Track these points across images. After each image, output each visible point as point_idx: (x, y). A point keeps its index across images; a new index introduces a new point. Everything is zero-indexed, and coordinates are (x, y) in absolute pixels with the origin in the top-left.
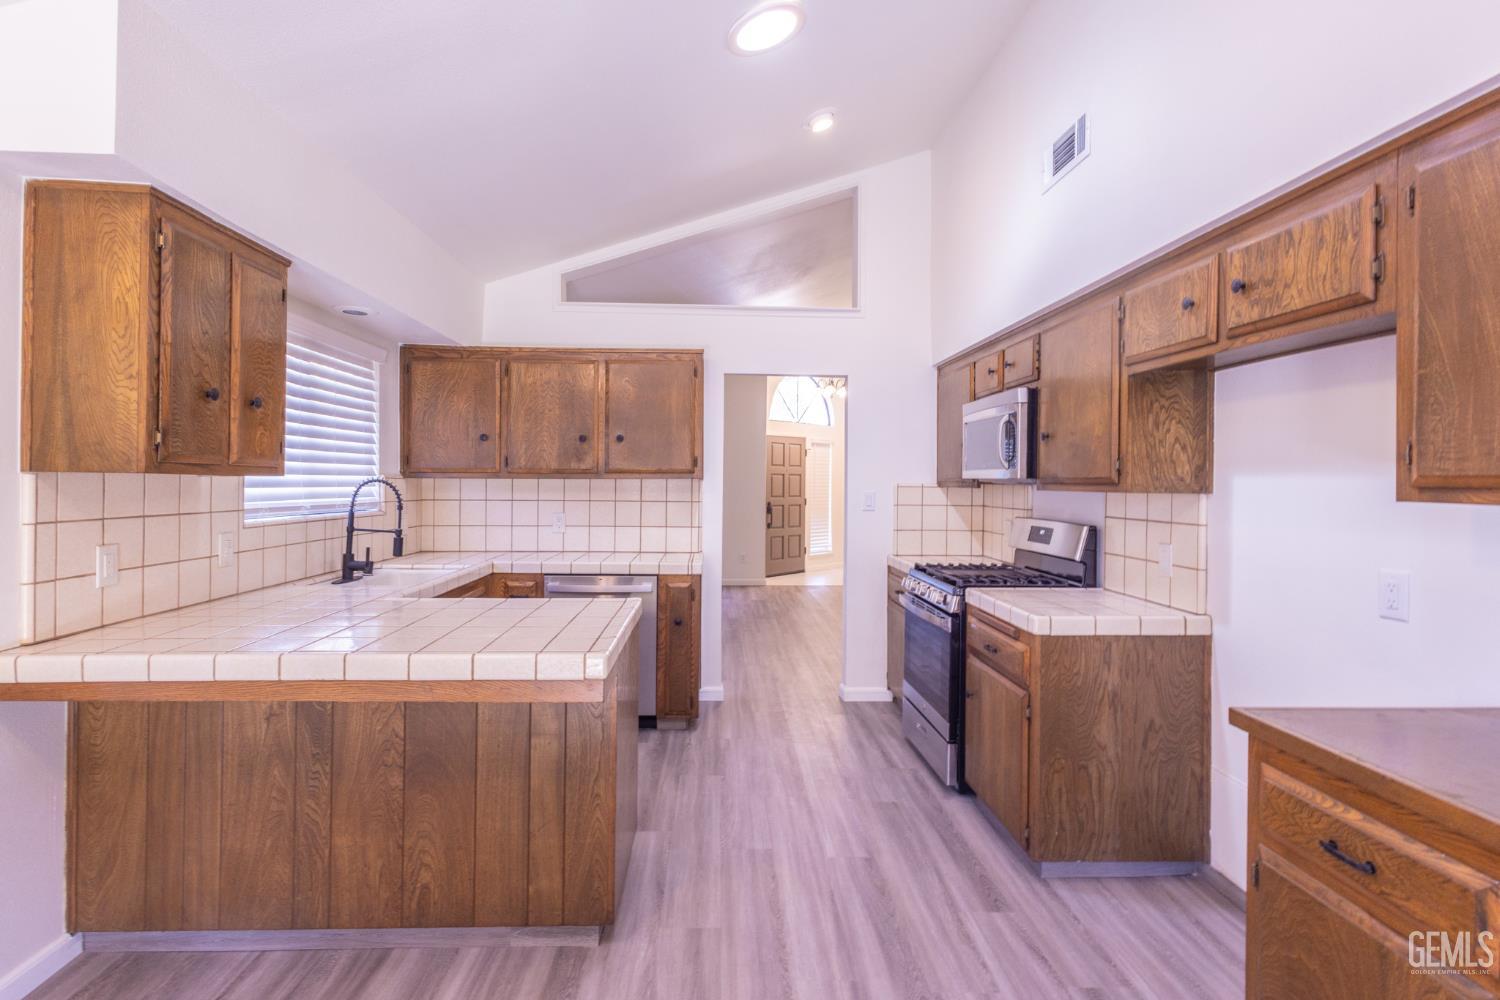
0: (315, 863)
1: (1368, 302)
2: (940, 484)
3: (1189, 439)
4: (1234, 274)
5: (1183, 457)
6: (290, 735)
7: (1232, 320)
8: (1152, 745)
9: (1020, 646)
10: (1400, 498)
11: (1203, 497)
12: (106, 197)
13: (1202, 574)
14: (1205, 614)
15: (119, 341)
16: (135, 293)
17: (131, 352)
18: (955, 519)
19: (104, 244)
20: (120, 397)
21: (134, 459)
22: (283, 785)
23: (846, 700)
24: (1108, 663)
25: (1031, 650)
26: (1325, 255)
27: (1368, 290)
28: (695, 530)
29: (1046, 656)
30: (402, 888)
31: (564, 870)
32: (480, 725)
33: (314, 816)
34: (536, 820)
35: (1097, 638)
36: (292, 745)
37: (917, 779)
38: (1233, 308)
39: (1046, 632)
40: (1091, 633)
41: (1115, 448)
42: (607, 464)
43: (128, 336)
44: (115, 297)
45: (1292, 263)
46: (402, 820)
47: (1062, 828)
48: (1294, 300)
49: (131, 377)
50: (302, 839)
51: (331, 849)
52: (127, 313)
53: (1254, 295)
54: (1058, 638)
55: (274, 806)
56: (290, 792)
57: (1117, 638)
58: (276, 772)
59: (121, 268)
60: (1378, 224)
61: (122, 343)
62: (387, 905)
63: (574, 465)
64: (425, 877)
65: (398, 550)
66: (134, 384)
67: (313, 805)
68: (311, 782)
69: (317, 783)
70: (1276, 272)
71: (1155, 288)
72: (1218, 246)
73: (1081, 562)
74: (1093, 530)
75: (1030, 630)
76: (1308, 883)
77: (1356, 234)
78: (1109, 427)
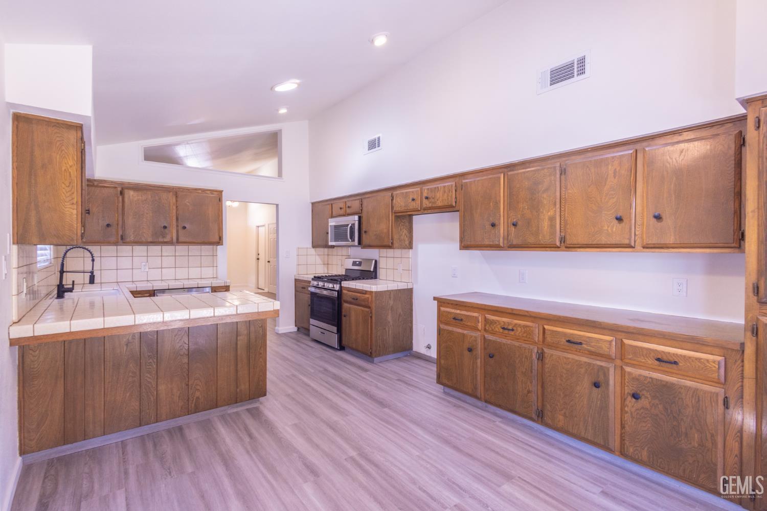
0: (150, 398)
1: (454, 207)
2: (314, 247)
3: (407, 234)
4: (425, 195)
5: (407, 239)
6: (137, 349)
7: (424, 206)
8: (400, 320)
9: (367, 296)
11: (410, 250)
12: (58, 125)
13: (410, 271)
14: (411, 282)
15: (66, 188)
16: (74, 168)
17: (73, 193)
18: (318, 260)
19: (57, 145)
20: (67, 212)
21: (75, 238)
22: (135, 370)
23: (280, 332)
24: (390, 298)
25: (372, 297)
26: (446, 195)
27: (454, 204)
28: (215, 268)
29: (376, 297)
30: (188, 400)
31: (249, 381)
32: (218, 335)
33: (149, 380)
34: (239, 365)
35: (387, 291)
36: (139, 354)
37: (323, 349)
38: (425, 203)
39: (375, 291)
40: (386, 290)
41: (390, 236)
42: (177, 239)
43: (71, 186)
44: (63, 169)
45: (438, 195)
46: (188, 375)
47: (380, 347)
48: (439, 203)
49: (73, 204)
50: (144, 390)
51: (157, 391)
52: (70, 177)
53: (430, 200)
54: (379, 292)
55: (130, 379)
56: (138, 373)
57: (392, 290)
58: (131, 365)
59: (67, 157)
60: (456, 191)
61: (68, 189)
62: (182, 408)
63: (161, 240)
64: (198, 394)
65: (92, 280)
66: (75, 207)
67: (149, 375)
68: (148, 367)
69: (150, 367)
70: (435, 196)
71: (403, 193)
72: (421, 186)
73: (373, 272)
74: (376, 261)
75: (371, 290)
76: (450, 328)
77: (452, 192)
78: (389, 230)
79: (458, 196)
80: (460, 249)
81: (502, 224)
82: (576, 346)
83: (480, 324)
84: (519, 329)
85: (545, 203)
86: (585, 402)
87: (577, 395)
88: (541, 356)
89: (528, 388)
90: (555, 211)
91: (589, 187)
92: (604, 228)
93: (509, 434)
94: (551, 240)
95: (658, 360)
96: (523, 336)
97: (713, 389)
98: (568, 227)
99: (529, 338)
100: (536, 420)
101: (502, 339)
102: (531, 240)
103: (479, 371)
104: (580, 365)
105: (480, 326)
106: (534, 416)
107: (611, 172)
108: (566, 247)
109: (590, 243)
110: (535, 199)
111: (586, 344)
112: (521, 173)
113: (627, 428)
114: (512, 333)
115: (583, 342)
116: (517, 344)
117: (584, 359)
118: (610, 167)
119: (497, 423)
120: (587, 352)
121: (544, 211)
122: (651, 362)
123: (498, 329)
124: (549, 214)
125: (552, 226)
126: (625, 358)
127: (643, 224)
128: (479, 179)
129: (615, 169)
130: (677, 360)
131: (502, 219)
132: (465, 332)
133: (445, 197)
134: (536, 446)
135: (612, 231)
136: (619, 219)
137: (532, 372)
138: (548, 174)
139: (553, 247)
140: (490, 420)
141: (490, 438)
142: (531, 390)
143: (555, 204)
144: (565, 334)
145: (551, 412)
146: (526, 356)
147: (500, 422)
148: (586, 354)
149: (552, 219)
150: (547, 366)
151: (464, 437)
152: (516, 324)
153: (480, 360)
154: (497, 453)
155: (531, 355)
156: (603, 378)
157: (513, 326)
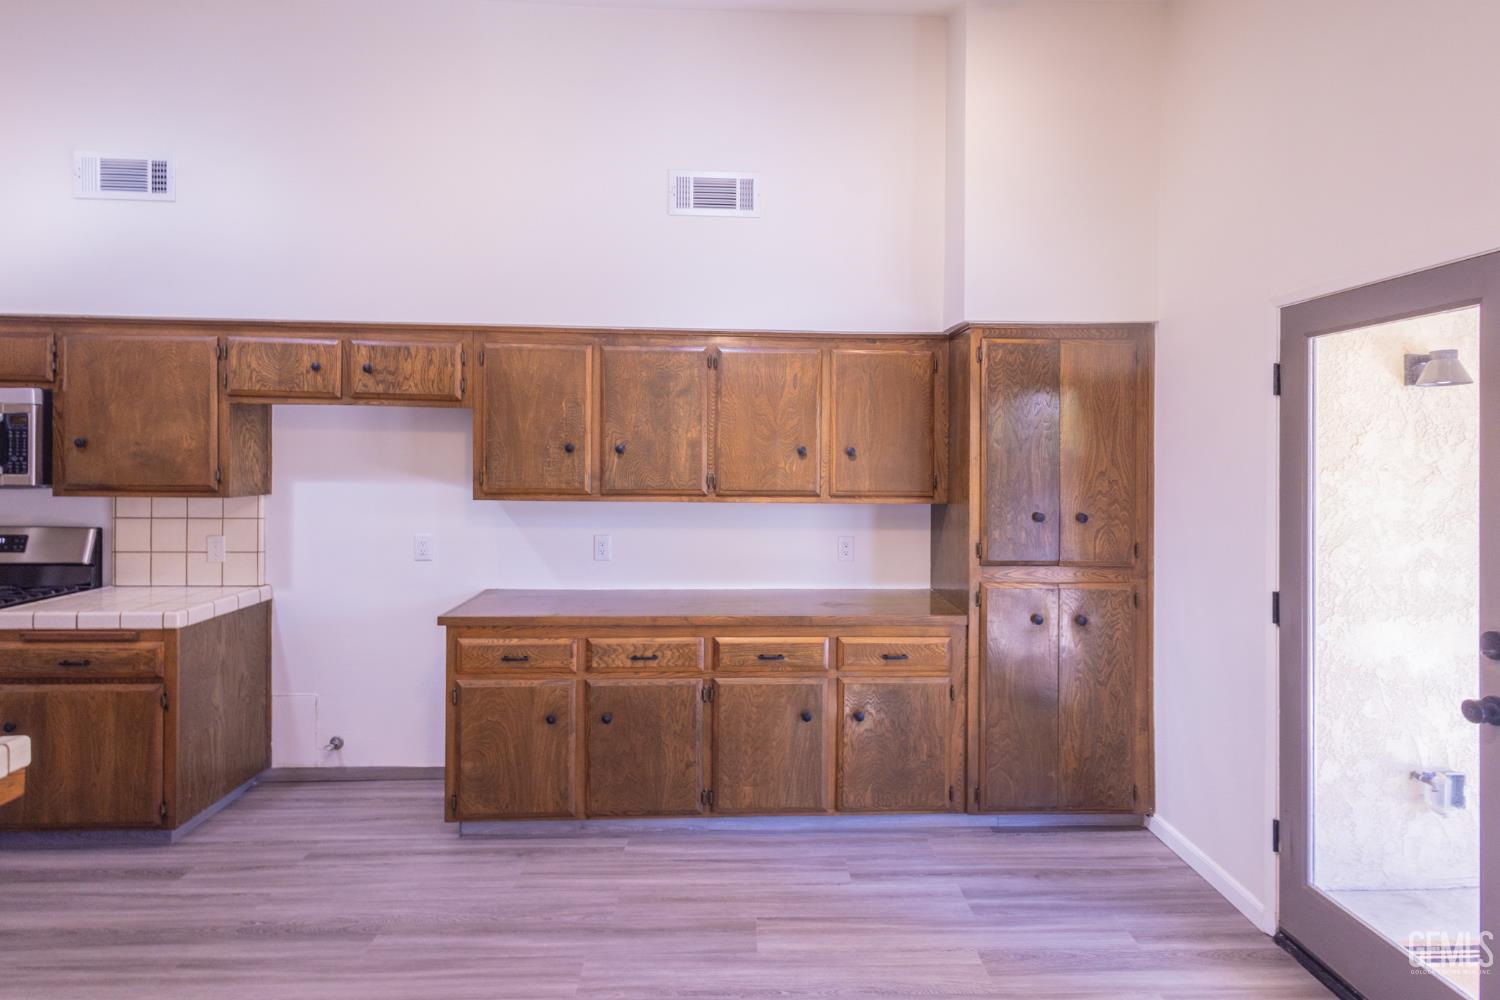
1: (457, 398)
3: (260, 454)
4: (360, 360)
5: (258, 468)
7: (358, 389)
8: (242, 695)
10: (475, 499)
11: (262, 498)
13: (262, 555)
14: (265, 585)
24: (219, 638)
25: (167, 644)
26: (433, 369)
27: (458, 394)
29: (183, 645)
35: (214, 619)
38: (360, 380)
39: (183, 625)
40: (211, 617)
41: (215, 462)
45: (410, 366)
48: (411, 387)
53: (380, 377)
54: (192, 625)
60: (463, 364)
70: (397, 368)
71: (272, 346)
72: (345, 335)
73: (91, 565)
74: (99, 532)
75: (168, 625)
76: (491, 683)
77: (453, 365)
78: (207, 444)
79: (469, 376)
80: (476, 498)
81: (590, 449)
82: (773, 662)
83: (575, 660)
84: (668, 654)
85: (682, 414)
86: (788, 751)
87: (774, 743)
88: (711, 693)
89: (686, 759)
90: (700, 431)
91: (757, 396)
92: (780, 466)
93: (667, 859)
94: (691, 483)
95: (886, 657)
96: (676, 666)
97: (940, 681)
98: (722, 460)
99: (689, 666)
100: (701, 810)
101: (628, 681)
102: (654, 481)
103: (572, 757)
104: (778, 690)
105: (574, 664)
106: (698, 806)
107: (789, 378)
108: (718, 495)
109: (759, 489)
110: (661, 406)
111: (788, 656)
112: (632, 352)
113: (847, 768)
114: (654, 664)
115: (784, 654)
116: (662, 682)
117: (786, 681)
118: (788, 370)
119: (627, 848)
120: (789, 669)
121: (680, 430)
122: (877, 662)
123: (622, 661)
124: (689, 435)
125: (695, 457)
126: (843, 665)
127: (830, 461)
128: (530, 346)
129: (796, 375)
130: (904, 653)
131: (589, 436)
132: (536, 683)
133: (433, 373)
134: (723, 857)
135: (791, 470)
136: (801, 453)
137: (694, 727)
138: (687, 363)
139: (695, 495)
140: (611, 850)
141: (651, 881)
142: (692, 760)
143: (700, 420)
144: (754, 646)
145: (731, 787)
146: (683, 701)
147: (629, 844)
148: (788, 671)
149: (694, 445)
150: (723, 709)
151: (613, 904)
152: (661, 646)
153: (574, 734)
154: (688, 900)
155: (694, 697)
156: (813, 703)
157: (654, 649)
